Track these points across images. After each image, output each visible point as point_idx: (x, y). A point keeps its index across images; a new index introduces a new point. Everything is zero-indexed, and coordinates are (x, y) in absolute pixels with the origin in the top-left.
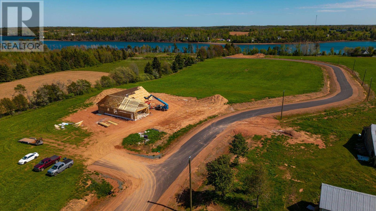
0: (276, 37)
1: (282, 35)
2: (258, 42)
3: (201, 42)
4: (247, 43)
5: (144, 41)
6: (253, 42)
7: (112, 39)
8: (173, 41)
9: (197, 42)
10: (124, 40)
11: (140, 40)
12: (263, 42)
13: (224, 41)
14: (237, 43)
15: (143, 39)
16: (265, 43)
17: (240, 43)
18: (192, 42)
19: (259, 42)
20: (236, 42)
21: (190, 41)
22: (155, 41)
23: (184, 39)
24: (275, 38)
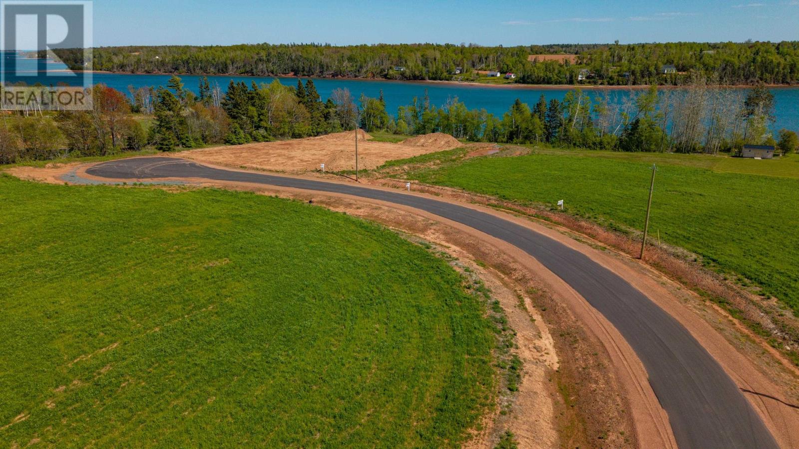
0: (656, 69)
1: (681, 62)
2: (595, 83)
3: (435, 79)
4: (560, 83)
5: (294, 75)
6: (581, 82)
7: (222, 70)
8: (365, 76)
9: (423, 79)
10: (247, 72)
11: (286, 74)
12: (611, 82)
13: (499, 78)
14: (533, 83)
15: (292, 71)
16: (619, 84)
17: (540, 83)
18: (410, 79)
19: (600, 81)
20: (529, 80)
21: (406, 77)
22: (319, 76)
23: (391, 72)
24: (652, 69)
